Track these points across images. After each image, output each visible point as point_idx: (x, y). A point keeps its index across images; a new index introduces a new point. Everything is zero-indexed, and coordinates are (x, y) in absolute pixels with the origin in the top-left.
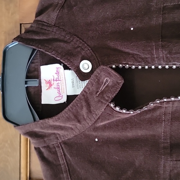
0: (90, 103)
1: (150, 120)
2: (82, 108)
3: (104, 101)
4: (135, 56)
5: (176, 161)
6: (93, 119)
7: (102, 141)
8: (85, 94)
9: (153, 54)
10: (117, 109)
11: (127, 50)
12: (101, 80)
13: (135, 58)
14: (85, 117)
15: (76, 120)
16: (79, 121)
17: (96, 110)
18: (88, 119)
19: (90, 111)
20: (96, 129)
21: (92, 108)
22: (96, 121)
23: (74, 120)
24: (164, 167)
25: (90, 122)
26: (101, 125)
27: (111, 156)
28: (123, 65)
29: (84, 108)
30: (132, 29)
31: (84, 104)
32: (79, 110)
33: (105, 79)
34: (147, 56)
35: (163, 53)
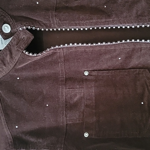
0: (12, 52)
1: (51, 62)
2: (7, 55)
3: (20, 50)
4: (40, 22)
5: (69, 88)
6: (13, 63)
7: (22, 79)
8: (9, 46)
9: (50, 21)
10: (27, 53)
11: (34, 18)
12: (20, 38)
13: (39, 23)
14: (9, 62)
15: (3, 63)
16: (5, 65)
17: (16, 56)
18: (10, 63)
19: (11, 57)
20: (17, 70)
21: (13, 55)
22: (16, 64)
23: (1, 64)
24: (62, 93)
25: (12, 65)
26: (20, 68)
27: (28, 89)
28: (31, 27)
29: (8, 55)
30: (38, 3)
31: (8, 52)
32: (5, 57)
33: (23, 37)
34: (47, 22)
35: (56, 20)
